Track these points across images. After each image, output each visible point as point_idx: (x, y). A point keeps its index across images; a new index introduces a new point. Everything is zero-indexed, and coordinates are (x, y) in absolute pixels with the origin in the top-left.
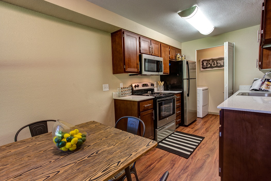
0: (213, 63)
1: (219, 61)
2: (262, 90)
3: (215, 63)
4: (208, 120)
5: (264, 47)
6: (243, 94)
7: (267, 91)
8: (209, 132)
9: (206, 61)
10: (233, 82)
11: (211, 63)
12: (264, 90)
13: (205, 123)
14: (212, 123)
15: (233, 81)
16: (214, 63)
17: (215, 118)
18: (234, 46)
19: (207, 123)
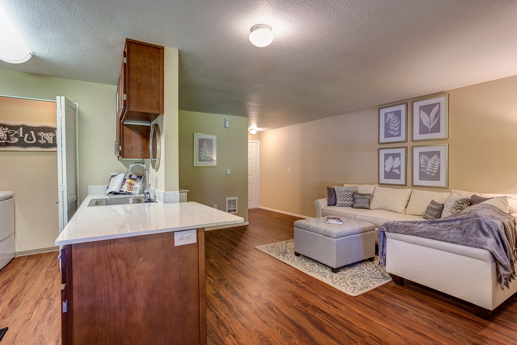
0: (26, 135)
1: (41, 134)
2: (124, 192)
3: (32, 137)
4: (14, 276)
5: (125, 123)
6: (97, 203)
7: (130, 194)
8: (20, 307)
9: (7, 129)
10: (76, 180)
11: (21, 135)
12: (126, 192)
13: (6, 285)
14: (30, 279)
15: (76, 178)
16: (30, 136)
17: (36, 264)
18: (77, 109)
19: (14, 283)
